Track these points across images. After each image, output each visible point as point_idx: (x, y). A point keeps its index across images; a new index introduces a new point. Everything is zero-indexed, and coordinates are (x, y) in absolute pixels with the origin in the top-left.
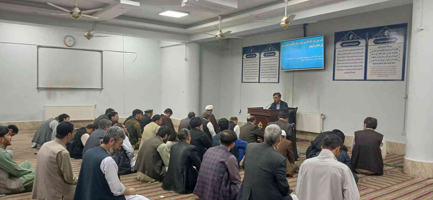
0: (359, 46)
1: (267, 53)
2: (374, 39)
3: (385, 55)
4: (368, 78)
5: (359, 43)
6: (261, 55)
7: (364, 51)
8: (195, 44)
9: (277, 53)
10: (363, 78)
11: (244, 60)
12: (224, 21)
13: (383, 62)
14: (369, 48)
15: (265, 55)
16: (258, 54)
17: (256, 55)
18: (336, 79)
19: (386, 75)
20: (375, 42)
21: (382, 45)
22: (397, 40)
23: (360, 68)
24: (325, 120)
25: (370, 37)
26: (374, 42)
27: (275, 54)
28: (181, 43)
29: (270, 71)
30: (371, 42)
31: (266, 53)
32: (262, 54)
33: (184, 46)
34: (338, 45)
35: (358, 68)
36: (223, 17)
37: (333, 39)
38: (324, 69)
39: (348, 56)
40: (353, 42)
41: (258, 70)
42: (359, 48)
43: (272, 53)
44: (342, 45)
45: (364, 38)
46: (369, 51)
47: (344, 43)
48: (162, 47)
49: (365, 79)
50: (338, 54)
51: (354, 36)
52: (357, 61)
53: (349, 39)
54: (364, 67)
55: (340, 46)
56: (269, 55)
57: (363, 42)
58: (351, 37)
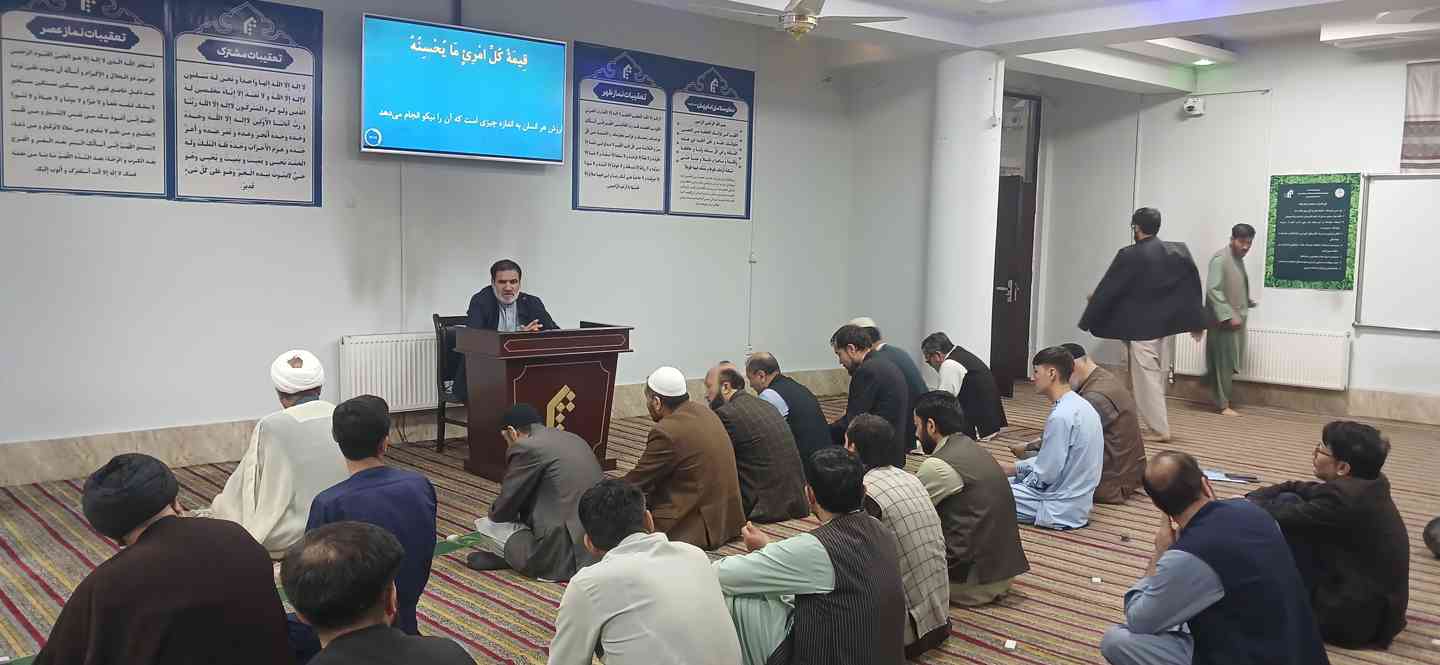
0: (651, 105)
1: (233, 46)
2: (687, 96)
3: (711, 147)
4: (673, 209)
5: (651, 98)
7: (664, 124)
9: (303, 59)
10: (662, 208)
13: (708, 165)
14: (676, 117)
15: (207, 50)
17: (134, 39)
18: (581, 203)
19: (713, 203)
21: (707, 118)
22: (736, 110)
23: (654, 175)
25: (681, 88)
26: (687, 102)
27: (288, 61)
29: (260, 143)
30: (680, 100)
32: (188, 40)
34: (587, 89)
35: (649, 174)
39: (619, 130)
40: (634, 91)
42: (650, 112)
43: (263, 51)
44: (599, 90)
46: (675, 127)
47: (607, 87)
49: (667, 211)
50: (588, 121)
51: (635, 70)
52: (644, 153)
53: (618, 77)
54: (662, 175)
55: (596, 97)
56: (244, 56)
57: (659, 96)
58: (626, 72)
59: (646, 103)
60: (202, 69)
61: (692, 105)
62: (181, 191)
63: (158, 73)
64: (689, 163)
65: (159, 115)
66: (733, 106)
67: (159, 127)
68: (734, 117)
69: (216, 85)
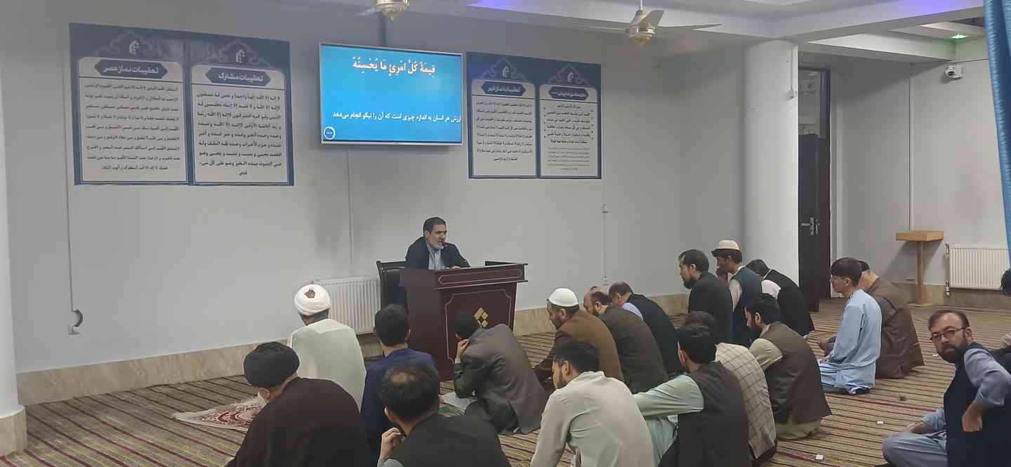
0: (524, 95)
1: (229, 72)
2: (549, 87)
3: (570, 125)
4: (543, 174)
5: (523, 91)
7: (534, 109)
9: (276, 78)
13: (567, 137)
14: (542, 104)
15: (213, 76)
16: (172, 68)
17: (163, 71)
18: (474, 173)
19: (573, 168)
20: (553, 93)
21: (566, 103)
22: (588, 96)
23: (528, 148)
25: (546, 82)
26: (549, 93)
27: (267, 80)
29: (250, 141)
30: (545, 89)
31: (220, 71)
32: (201, 70)
34: (477, 87)
35: (524, 148)
39: (501, 116)
40: (511, 86)
42: (524, 101)
43: (249, 74)
44: (485, 88)
46: (542, 111)
47: (491, 84)
49: (538, 175)
50: (479, 111)
51: (511, 70)
52: (520, 132)
53: (499, 76)
54: (533, 147)
55: (483, 93)
56: (237, 78)
57: (530, 89)
58: (504, 72)
59: (520, 94)
60: (208, 90)
61: (555, 94)
62: (198, 179)
63: (180, 94)
64: (554, 137)
65: (181, 124)
66: (584, 92)
67: (182, 133)
68: (587, 100)
69: (219, 100)
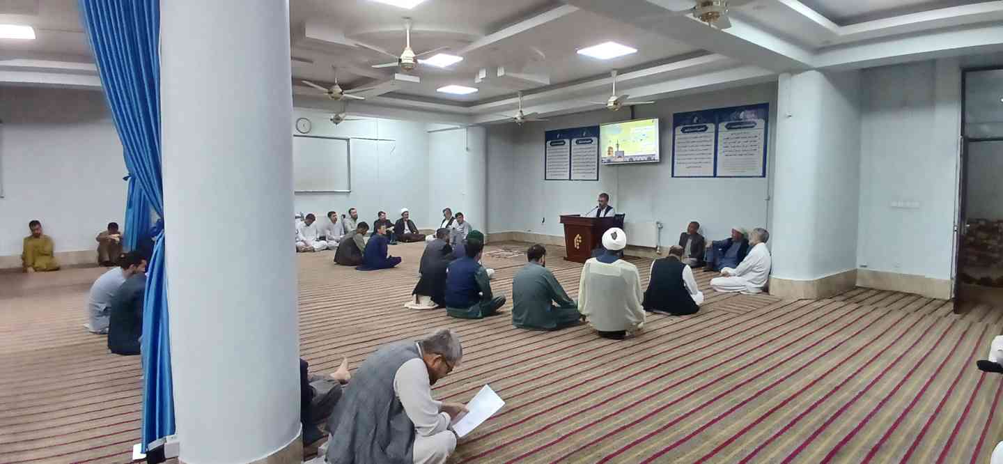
0: (707, 131)
1: (581, 140)
2: (726, 123)
3: (740, 144)
4: (718, 175)
5: (706, 128)
6: (572, 142)
7: (713, 138)
8: (478, 128)
9: (595, 139)
10: (712, 175)
11: (547, 149)
12: (526, 98)
13: (738, 153)
14: (720, 134)
15: (577, 142)
16: (567, 141)
17: (565, 143)
18: (675, 175)
19: (741, 170)
21: (738, 131)
22: (756, 124)
23: (708, 160)
24: (662, 230)
25: (721, 121)
26: (726, 127)
27: (592, 141)
28: (459, 127)
29: (586, 164)
30: (722, 126)
31: (579, 140)
32: (574, 141)
33: (464, 130)
34: (678, 129)
35: (705, 160)
36: (525, 93)
37: (671, 124)
38: (661, 162)
39: (691, 144)
40: (699, 127)
41: (569, 163)
42: (707, 134)
43: (587, 140)
44: (683, 131)
45: (713, 122)
46: (719, 138)
47: (686, 128)
48: (430, 132)
49: (715, 176)
50: (678, 143)
51: (699, 119)
52: (705, 152)
53: (692, 123)
54: (712, 160)
55: (681, 132)
57: (712, 127)
58: (695, 121)
59: (705, 130)
60: (576, 147)
61: (729, 127)
62: (572, 178)
63: (569, 150)
64: (727, 153)
65: (569, 160)
68: (756, 127)
69: (579, 151)
